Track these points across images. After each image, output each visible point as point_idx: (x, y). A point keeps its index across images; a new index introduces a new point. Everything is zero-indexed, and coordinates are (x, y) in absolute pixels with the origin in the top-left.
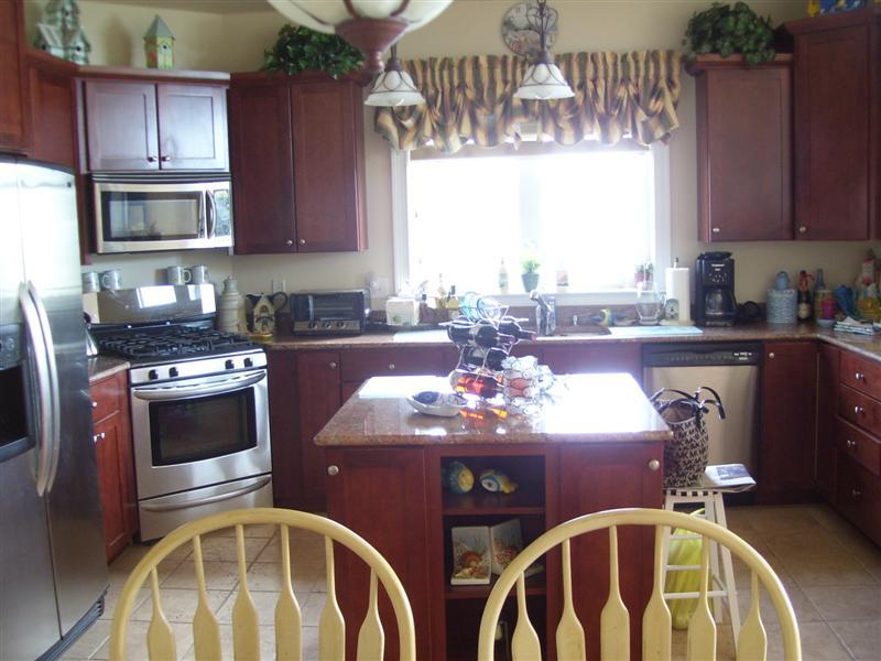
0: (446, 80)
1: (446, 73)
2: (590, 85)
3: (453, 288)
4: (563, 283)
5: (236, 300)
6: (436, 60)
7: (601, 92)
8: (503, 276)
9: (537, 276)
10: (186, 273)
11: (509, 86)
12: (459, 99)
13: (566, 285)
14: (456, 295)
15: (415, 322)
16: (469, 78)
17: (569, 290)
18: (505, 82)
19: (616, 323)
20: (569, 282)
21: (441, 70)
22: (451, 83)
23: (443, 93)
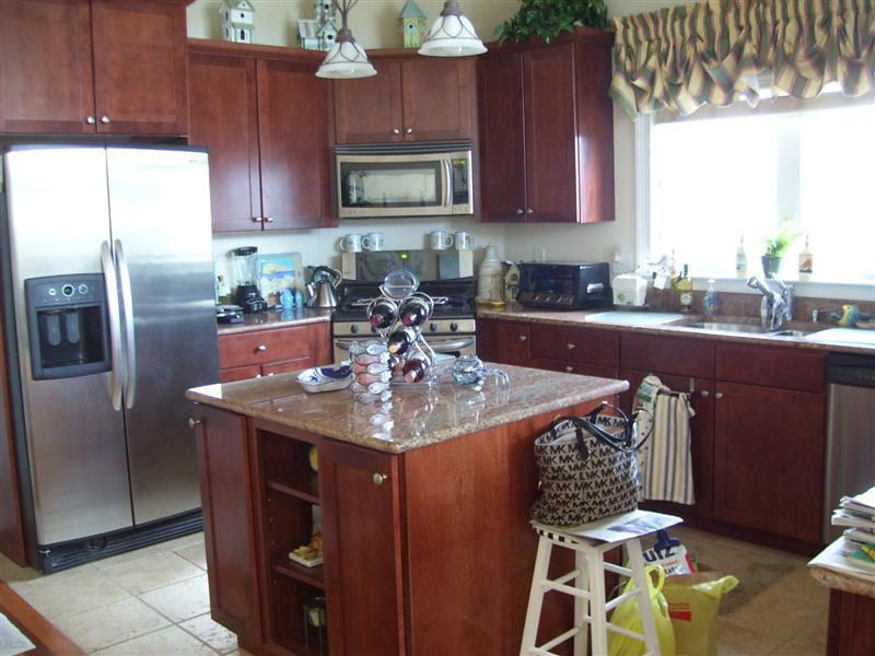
0: (677, 31)
1: (677, 24)
2: (836, 21)
3: (686, 267)
4: (806, 267)
5: (492, 266)
6: (668, 10)
7: (850, 28)
8: (741, 256)
9: (778, 258)
10: (449, 239)
11: (744, 31)
12: (690, 53)
13: (809, 271)
14: (689, 276)
15: (639, 302)
16: (701, 29)
17: (813, 278)
18: (740, 28)
19: (859, 324)
20: (813, 268)
21: (674, 20)
22: (683, 34)
23: (674, 47)
